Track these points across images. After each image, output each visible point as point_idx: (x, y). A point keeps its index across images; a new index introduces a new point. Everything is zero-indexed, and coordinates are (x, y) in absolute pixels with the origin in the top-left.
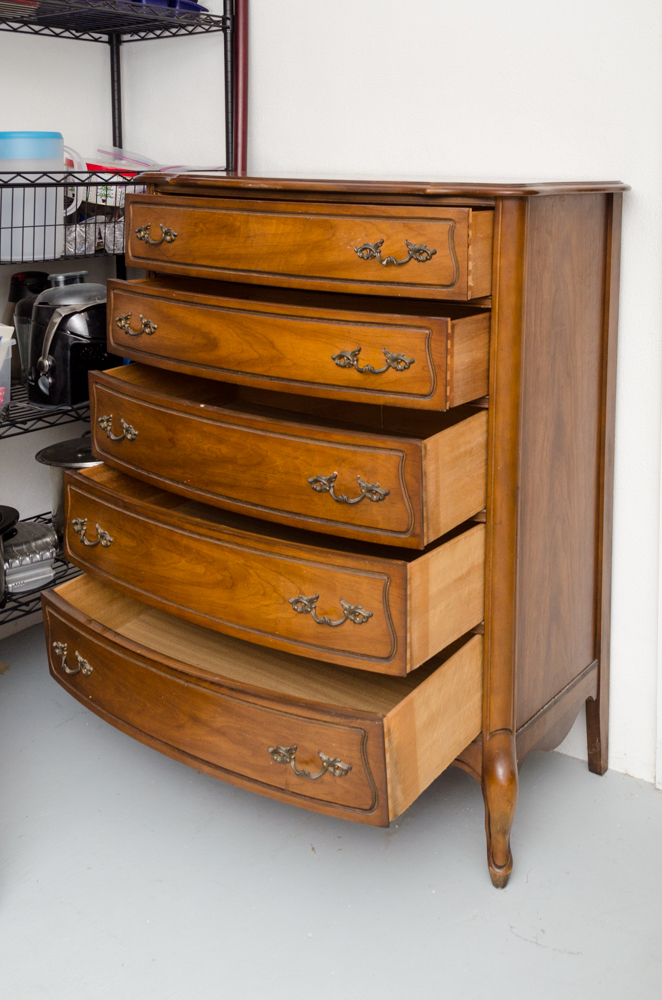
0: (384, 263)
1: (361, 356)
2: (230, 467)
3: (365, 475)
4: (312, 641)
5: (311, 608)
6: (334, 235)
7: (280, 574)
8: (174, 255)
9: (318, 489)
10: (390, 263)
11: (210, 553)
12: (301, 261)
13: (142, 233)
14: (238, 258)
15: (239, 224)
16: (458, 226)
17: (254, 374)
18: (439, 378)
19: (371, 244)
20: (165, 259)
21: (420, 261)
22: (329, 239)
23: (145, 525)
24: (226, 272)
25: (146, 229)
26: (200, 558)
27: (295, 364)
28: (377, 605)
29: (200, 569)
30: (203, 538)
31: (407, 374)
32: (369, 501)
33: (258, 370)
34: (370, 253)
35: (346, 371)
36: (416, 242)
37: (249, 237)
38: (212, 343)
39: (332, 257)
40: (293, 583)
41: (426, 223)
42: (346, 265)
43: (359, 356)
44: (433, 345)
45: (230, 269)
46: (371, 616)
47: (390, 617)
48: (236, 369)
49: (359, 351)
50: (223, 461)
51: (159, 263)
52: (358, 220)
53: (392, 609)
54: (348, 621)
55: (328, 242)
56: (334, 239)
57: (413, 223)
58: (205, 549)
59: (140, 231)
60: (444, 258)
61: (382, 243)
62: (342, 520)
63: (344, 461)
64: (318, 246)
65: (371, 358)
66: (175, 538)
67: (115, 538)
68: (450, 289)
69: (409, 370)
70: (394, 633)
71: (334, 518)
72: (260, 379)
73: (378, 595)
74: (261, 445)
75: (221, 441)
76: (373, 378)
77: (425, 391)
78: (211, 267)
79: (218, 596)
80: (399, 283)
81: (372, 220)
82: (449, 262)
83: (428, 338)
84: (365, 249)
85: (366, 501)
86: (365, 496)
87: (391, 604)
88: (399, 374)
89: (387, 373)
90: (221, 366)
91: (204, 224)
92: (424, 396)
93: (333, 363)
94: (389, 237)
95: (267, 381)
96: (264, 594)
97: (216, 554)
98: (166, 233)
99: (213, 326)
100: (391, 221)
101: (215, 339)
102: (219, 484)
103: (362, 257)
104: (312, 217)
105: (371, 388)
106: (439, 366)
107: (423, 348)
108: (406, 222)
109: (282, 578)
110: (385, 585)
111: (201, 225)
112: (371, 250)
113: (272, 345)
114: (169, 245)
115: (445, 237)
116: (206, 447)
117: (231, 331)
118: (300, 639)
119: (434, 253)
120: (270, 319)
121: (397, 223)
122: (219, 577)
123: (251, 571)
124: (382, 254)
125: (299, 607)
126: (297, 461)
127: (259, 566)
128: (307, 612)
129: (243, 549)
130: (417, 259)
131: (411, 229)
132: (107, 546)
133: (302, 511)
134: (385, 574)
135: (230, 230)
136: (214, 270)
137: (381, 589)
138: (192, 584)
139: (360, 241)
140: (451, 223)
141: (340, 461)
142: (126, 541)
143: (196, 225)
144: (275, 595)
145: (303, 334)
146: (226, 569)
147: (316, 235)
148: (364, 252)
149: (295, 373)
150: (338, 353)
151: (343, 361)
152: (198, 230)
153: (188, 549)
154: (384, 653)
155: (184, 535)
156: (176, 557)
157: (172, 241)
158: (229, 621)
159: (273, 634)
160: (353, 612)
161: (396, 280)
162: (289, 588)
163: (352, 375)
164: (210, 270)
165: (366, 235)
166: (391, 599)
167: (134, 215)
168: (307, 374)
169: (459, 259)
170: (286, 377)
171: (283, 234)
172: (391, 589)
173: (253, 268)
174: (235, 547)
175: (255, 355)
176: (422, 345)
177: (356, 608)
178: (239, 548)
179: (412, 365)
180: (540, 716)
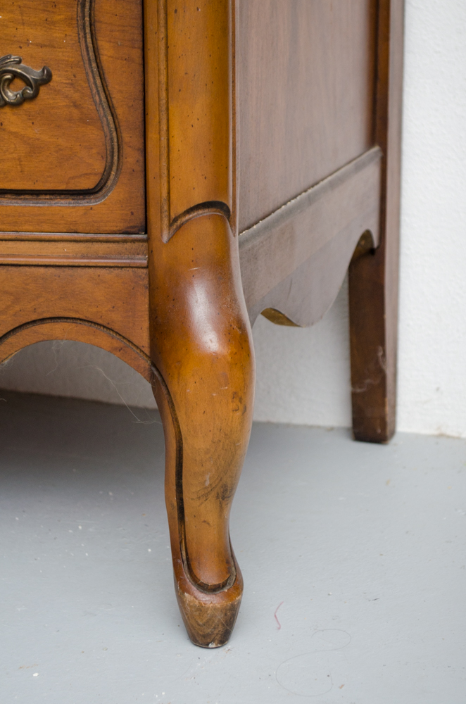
180: (282, 217)
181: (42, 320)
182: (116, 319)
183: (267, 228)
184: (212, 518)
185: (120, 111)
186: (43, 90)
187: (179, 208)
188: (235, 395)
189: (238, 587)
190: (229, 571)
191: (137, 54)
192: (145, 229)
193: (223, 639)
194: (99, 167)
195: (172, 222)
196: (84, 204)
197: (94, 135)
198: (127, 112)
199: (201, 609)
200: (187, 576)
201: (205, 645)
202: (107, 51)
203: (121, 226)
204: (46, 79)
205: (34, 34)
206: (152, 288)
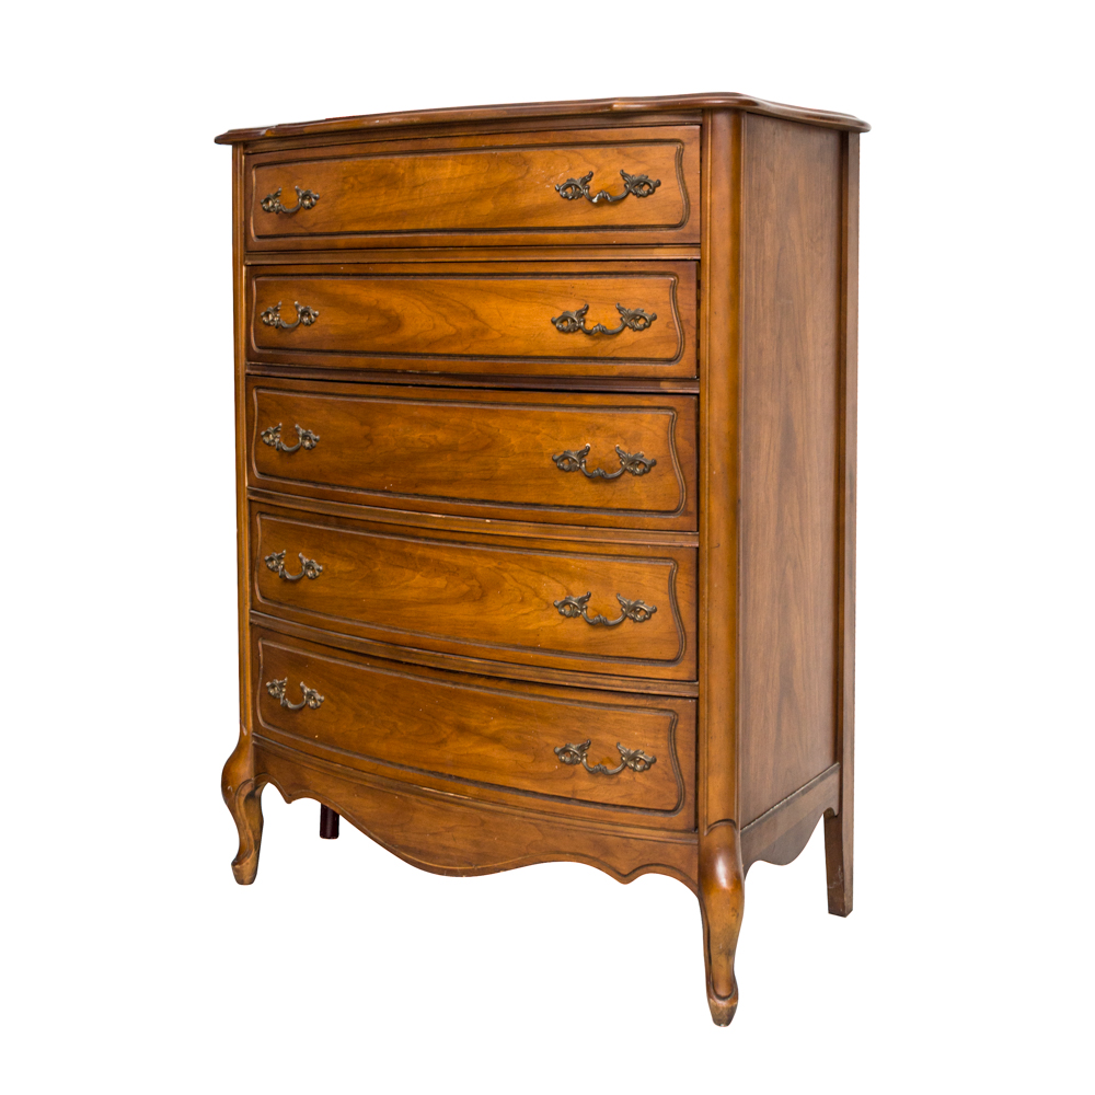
0: (595, 200)
1: (589, 316)
2: (449, 457)
3: (625, 443)
4: (583, 651)
5: (582, 610)
6: (528, 171)
7: (543, 573)
8: (315, 224)
9: (566, 467)
10: (603, 202)
11: (453, 561)
12: (485, 210)
13: (270, 203)
14: (402, 215)
15: (402, 171)
16: (687, 148)
17: (449, 356)
18: (687, 336)
19: (577, 178)
20: (303, 231)
21: (641, 196)
22: (520, 178)
23: (365, 541)
24: (387, 236)
25: (276, 196)
26: (440, 568)
27: (503, 335)
28: (662, 598)
29: (440, 582)
30: (444, 544)
31: (648, 333)
32: (630, 476)
33: (456, 349)
34: (575, 191)
35: (569, 338)
36: (634, 171)
37: (415, 187)
38: (394, 322)
39: (526, 200)
40: (558, 582)
41: (646, 148)
42: (545, 209)
43: (586, 317)
44: (679, 295)
45: (390, 232)
46: (655, 611)
47: (677, 611)
48: (426, 351)
49: (587, 309)
50: (440, 450)
51: (294, 239)
52: (559, 151)
53: (680, 600)
54: (627, 619)
55: (521, 182)
56: (528, 176)
57: (631, 149)
58: (446, 557)
59: (267, 201)
60: (669, 191)
61: (591, 175)
62: (595, 505)
63: (598, 428)
64: (508, 188)
65: (603, 316)
66: (407, 549)
67: (326, 566)
68: (680, 231)
69: (650, 329)
70: (683, 629)
71: (585, 504)
72: (458, 362)
73: (663, 585)
74: (490, 422)
75: (436, 425)
76: (604, 343)
77: (670, 354)
78: (366, 233)
79: (464, 613)
80: (613, 228)
81: (578, 150)
82: (678, 195)
83: (674, 287)
84: (570, 186)
85: (627, 475)
86: (626, 470)
87: (678, 594)
88: (637, 335)
89: (622, 335)
90: (406, 350)
91: (356, 177)
92: (669, 361)
93: (554, 328)
94: (599, 170)
95: (468, 362)
96: (522, 601)
97: (461, 560)
98: (304, 197)
99: (394, 300)
100: (601, 149)
101: (398, 317)
102: (433, 482)
103: (566, 197)
104: (499, 152)
105: (602, 355)
106: (688, 321)
107: (667, 299)
108: (621, 148)
109: (544, 578)
110: (672, 572)
111: (351, 180)
112: (577, 187)
113: (474, 314)
114: (307, 212)
115: (672, 163)
116: (417, 436)
117: (419, 303)
118: (568, 650)
119: (659, 184)
120: (471, 282)
121: (609, 150)
122: (465, 588)
123: (505, 575)
124: (591, 190)
125: (567, 610)
126: (538, 437)
127: (516, 567)
128: (577, 615)
129: (495, 550)
130: (636, 194)
131: (627, 156)
132: (314, 578)
133: (544, 500)
134: (671, 559)
135: (390, 181)
136: (369, 237)
137: (667, 577)
138: (431, 602)
139: (562, 177)
140: (679, 145)
141: (594, 429)
142: (340, 566)
143: (345, 180)
144: (536, 599)
145: (514, 296)
146: (473, 577)
147: (505, 174)
148: (569, 190)
149: (505, 348)
150: (558, 314)
151: (567, 324)
152: (346, 187)
153: (424, 560)
154: (669, 654)
155: (418, 544)
156: (408, 573)
157: (312, 205)
158: (478, 641)
159: (534, 649)
160: (634, 609)
161: (610, 223)
162: (554, 590)
163: (579, 341)
164: (364, 237)
165: (570, 168)
166: (678, 589)
167: (257, 182)
168: (520, 347)
169: (689, 190)
170: (492, 353)
171: (460, 177)
172: (678, 576)
173: (422, 226)
174: (485, 549)
175: (451, 330)
176: (666, 296)
177: (637, 602)
178: (490, 550)
179: (653, 323)
180: (769, 815)
181: (652, 865)
182: (684, 867)
183: (759, 823)
184: (724, 963)
185: (685, 778)
186: (652, 766)
187: (712, 821)
188: (733, 909)
189: (736, 998)
190: (732, 990)
191: (693, 754)
192: (696, 827)
193: (728, 1023)
194: (675, 801)
195: (709, 827)
196: (668, 816)
197: (673, 786)
198: (688, 778)
199: (717, 1007)
200: (712, 990)
201: (720, 1025)
202: (680, 752)
203: (685, 827)
204: (654, 761)
205: (649, 742)
206: (699, 854)
